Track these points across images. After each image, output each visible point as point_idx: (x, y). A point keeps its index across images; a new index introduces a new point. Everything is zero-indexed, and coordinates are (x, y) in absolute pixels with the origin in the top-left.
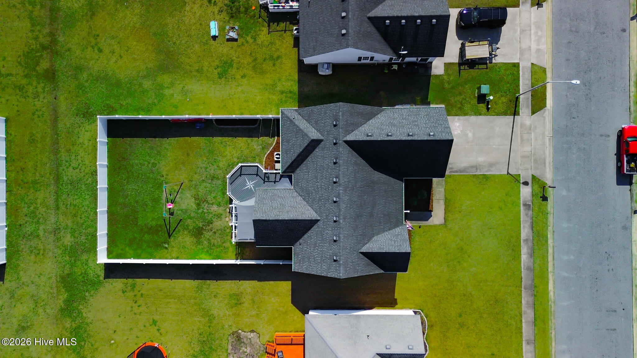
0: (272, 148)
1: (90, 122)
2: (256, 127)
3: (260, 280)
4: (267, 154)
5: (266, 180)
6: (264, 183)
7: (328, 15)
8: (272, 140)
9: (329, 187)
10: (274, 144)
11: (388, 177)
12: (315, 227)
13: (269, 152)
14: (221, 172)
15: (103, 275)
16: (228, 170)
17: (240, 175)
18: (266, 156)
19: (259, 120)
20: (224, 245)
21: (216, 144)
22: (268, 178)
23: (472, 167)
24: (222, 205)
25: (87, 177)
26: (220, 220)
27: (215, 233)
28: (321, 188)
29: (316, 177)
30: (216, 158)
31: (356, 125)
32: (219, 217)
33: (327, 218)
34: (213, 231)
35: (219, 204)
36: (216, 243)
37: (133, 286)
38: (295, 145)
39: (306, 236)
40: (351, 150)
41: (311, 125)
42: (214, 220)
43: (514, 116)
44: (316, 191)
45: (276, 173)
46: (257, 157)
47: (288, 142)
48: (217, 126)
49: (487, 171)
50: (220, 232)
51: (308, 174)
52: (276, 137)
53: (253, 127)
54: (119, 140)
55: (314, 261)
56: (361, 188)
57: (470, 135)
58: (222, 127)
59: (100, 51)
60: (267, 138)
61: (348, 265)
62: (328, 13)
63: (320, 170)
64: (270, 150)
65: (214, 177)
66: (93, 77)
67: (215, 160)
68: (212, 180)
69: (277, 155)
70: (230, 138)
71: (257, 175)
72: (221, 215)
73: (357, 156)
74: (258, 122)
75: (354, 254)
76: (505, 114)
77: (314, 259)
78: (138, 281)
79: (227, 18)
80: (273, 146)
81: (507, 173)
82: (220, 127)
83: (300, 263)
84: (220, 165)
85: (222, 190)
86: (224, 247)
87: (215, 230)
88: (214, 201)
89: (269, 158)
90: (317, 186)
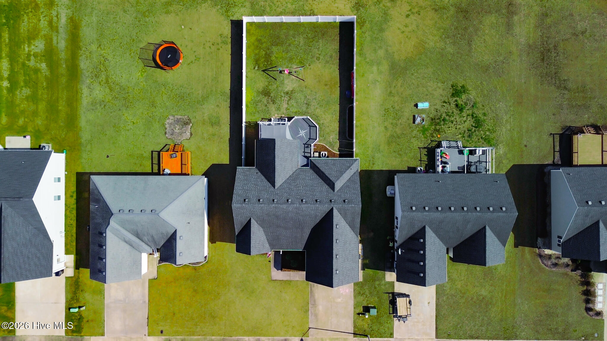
0: (331, 150)
1: (352, 8)
2: (347, 138)
3: (230, 140)
4: (326, 146)
5: (306, 146)
6: (303, 144)
7: (428, 196)
8: (337, 149)
9: (299, 196)
10: (334, 151)
11: (306, 239)
12: (270, 184)
13: (327, 147)
14: (313, 111)
15: (234, 19)
16: (314, 116)
17: (310, 126)
18: (324, 145)
19: (352, 140)
20: (257, 113)
21: (334, 107)
22: (307, 147)
23: (315, 301)
24: (287, 111)
25: (309, 6)
26: (275, 110)
27: (266, 106)
28: (299, 190)
29: (306, 186)
30: (323, 107)
31: (346, 216)
32: (278, 109)
33: (276, 194)
34: (268, 105)
35: (288, 109)
36: (258, 106)
37: (224, 43)
38: (331, 170)
39: (263, 177)
40: (327, 213)
41: (346, 183)
42: (276, 105)
43: (353, 334)
44: (296, 185)
45: (311, 153)
46: (324, 138)
47: (334, 164)
48: (348, 108)
49: (311, 312)
50: (267, 109)
51: (309, 180)
52: (339, 153)
53: (347, 135)
54: (337, 31)
55: (244, 184)
56: (298, 219)
57: (339, 300)
58: (347, 111)
59: (408, 16)
60: (338, 146)
61: (241, 209)
62: (429, 196)
63: (312, 189)
64: (329, 148)
65: (308, 105)
66: (387, 10)
67: (321, 106)
68: (306, 104)
69: (325, 154)
70: (338, 117)
71: (310, 139)
72: (279, 111)
73: (322, 217)
74: (350, 139)
75: (250, 214)
76: (355, 327)
77: (246, 184)
78: (229, 46)
79: (431, 116)
80: (332, 150)
81: (310, 327)
82: (347, 109)
83: (243, 173)
84: (318, 110)
85: (299, 111)
86: (255, 113)
87: (268, 106)
88: (290, 105)
89: (322, 147)
90: (300, 187)
